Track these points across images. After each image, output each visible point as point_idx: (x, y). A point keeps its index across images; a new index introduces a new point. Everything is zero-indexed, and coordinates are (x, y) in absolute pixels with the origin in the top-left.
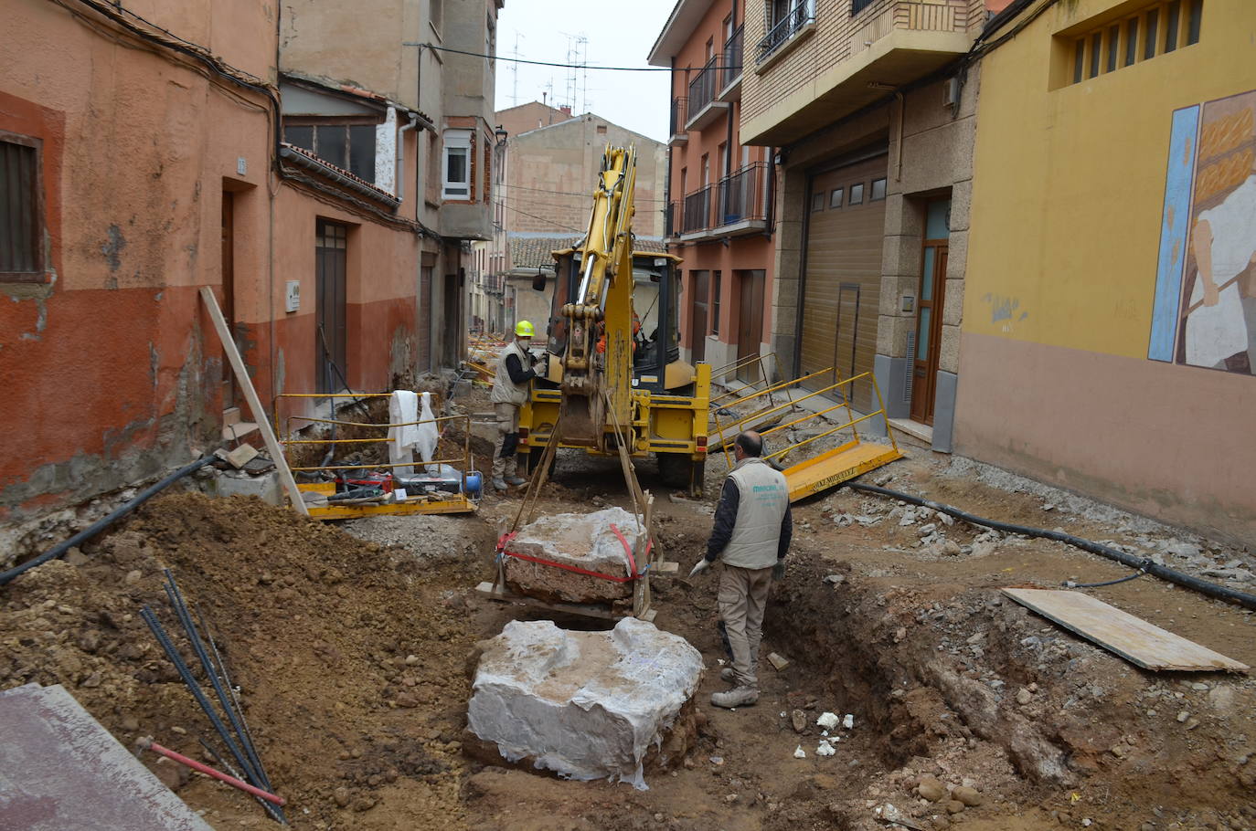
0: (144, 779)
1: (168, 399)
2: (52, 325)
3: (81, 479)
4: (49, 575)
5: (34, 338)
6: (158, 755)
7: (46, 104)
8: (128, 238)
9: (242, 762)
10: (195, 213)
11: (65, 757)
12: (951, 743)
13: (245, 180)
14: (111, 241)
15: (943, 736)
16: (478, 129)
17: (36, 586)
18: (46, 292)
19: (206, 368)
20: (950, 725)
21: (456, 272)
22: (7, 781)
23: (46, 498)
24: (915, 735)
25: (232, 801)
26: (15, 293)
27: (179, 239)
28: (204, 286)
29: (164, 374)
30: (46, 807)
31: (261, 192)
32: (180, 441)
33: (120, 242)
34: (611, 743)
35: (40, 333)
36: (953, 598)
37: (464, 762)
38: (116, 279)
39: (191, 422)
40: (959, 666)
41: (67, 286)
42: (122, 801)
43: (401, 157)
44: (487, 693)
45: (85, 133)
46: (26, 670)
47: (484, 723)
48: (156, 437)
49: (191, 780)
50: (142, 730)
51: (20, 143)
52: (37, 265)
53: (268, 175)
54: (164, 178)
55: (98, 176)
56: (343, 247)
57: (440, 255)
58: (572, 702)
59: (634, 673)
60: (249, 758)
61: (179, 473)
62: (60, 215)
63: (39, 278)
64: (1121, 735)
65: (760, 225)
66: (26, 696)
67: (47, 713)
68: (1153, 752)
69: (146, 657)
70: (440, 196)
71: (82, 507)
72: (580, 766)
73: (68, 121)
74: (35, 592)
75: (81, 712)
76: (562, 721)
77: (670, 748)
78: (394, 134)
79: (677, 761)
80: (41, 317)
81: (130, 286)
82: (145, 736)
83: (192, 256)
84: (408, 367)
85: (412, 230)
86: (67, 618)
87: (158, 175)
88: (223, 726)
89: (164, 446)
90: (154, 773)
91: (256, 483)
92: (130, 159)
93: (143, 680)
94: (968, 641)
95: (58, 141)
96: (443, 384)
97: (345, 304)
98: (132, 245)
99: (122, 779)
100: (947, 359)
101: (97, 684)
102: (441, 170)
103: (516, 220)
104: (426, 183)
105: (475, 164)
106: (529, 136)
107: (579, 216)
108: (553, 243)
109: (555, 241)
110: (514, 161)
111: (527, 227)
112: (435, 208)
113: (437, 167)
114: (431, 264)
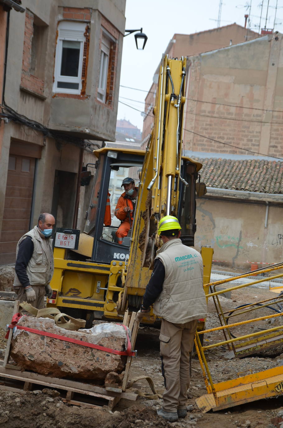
16: (92, 22)
21: (76, 170)
57: (46, 147)
70: (51, 88)
102: (53, 63)
103: (193, 140)
104: (23, 70)
105: (88, 58)
106: (212, 55)
107: (258, 139)
108: (227, 164)
109: (230, 162)
110: (196, 80)
111: (203, 147)
112: (40, 98)
113: (47, 57)
114: (35, 155)
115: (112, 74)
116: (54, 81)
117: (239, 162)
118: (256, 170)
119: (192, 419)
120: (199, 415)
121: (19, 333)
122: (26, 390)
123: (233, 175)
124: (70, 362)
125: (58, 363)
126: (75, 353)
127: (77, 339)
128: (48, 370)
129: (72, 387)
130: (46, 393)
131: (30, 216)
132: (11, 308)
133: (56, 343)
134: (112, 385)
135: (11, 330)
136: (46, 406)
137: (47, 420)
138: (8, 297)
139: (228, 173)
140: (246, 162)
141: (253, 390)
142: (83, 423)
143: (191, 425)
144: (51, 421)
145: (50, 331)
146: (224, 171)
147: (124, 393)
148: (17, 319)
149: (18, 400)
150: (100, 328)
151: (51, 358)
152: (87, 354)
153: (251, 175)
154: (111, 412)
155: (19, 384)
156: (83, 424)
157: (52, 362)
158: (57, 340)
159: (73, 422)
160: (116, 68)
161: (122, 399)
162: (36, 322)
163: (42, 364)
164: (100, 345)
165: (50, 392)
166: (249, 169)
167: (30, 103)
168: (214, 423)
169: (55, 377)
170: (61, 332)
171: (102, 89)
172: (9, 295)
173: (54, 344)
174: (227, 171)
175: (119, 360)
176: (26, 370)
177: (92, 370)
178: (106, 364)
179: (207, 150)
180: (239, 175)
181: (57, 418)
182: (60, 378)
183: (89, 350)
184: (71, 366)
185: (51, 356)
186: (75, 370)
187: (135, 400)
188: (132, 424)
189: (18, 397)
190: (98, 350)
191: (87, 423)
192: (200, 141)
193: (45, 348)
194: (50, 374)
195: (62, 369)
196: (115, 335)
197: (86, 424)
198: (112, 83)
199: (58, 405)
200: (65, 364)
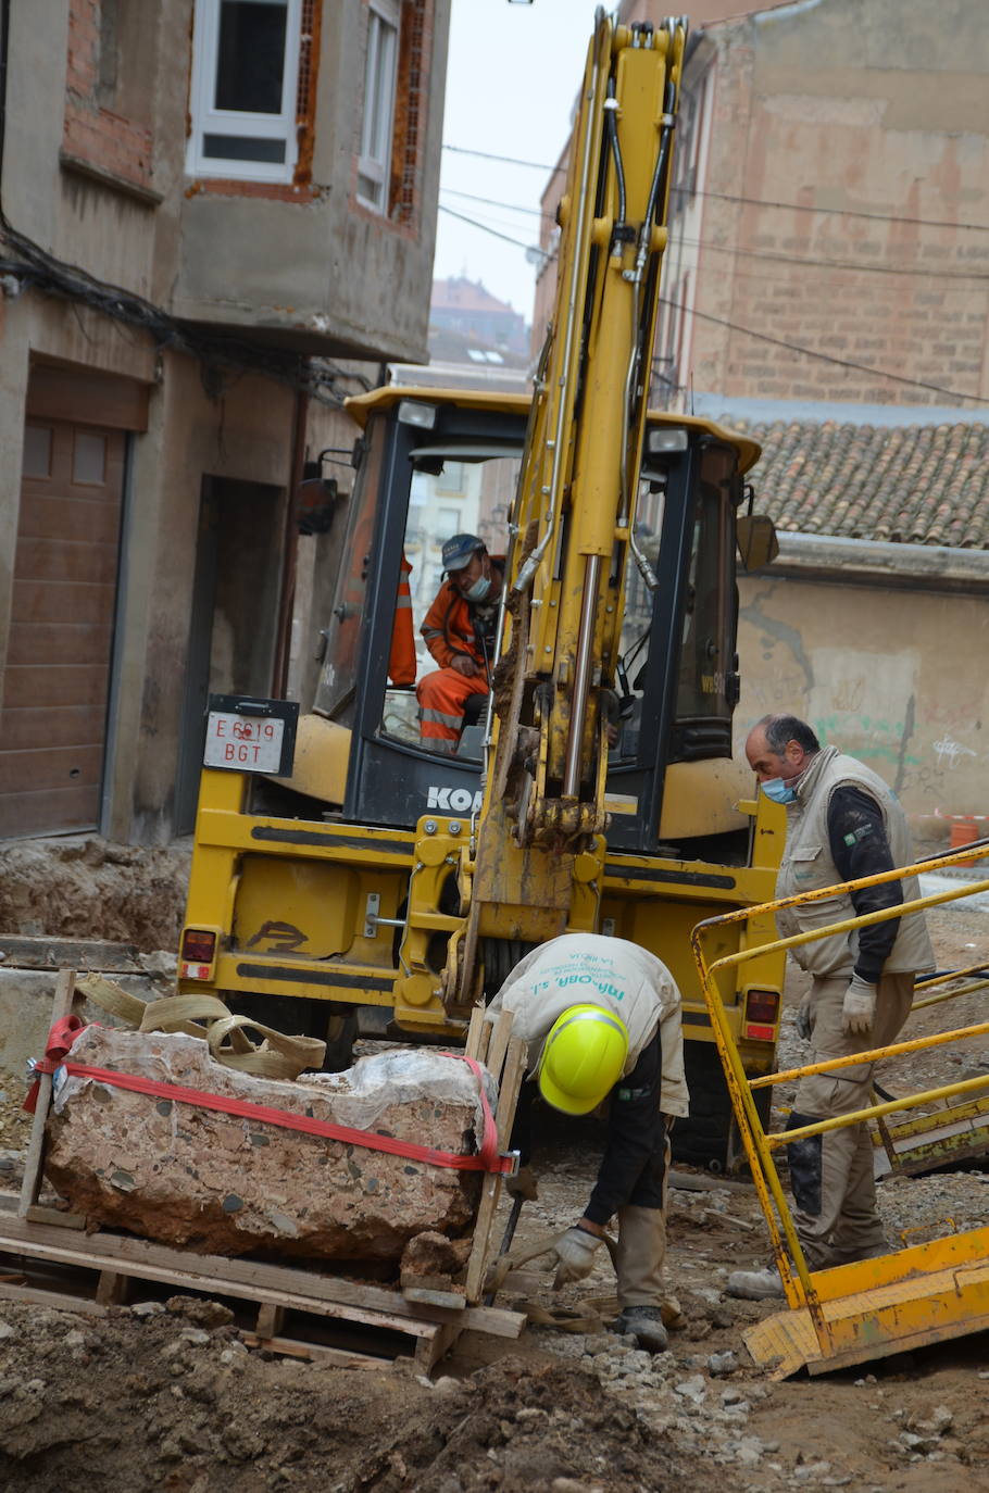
70: (178, 160)
102: (184, 60)
103: (727, 351)
104: (70, 90)
105: (318, 40)
106: (799, 20)
107: (973, 343)
108: (859, 443)
109: (870, 434)
110: (735, 117)
111: (766, 379)
112: (139, 201)
113: (161, 40)
114: (122, 419)
115: (414, 100)
116: (189, 133)
117: (905, 434)
118: (969, 463)
119: (728, 1403)
120: (757, 1389)
121: (75, 1091)
122: (105, 1303)
123: (879, 485)
124: (266, 1195)
125: (222, 1201)
126: (285, 1165)
127: (293, 1111)
128: (188, 1229)
129: (277, 1289)
130: (179, 1314)
131: (108, 652)
132: (43, 999)
133: (217, 1127)
134: (428, 1279)
135: (44, 1079)
136: (181, 1361)
137: (188, 1412)
138: (30, 958)
139: (860, 477)
140: (928, 434)
141: (959, 1295)
142: (320, 1420)
143: (728, 1425)
144: (201, 1417)
145: (191, 1080)
146: (846, 470)
147: (475, 1310)
148: (68, 1039)
149: (75, 1338)
150: (380, 1068)
151: (196, 1184)
152: (332, 1165)
153: (949, 483)
154: (424, 1381)
155: (79, 1280)
156: (320, 1426)
157: (203, 1198)
158: (219, 1117)
159: (283, 1417)
160: (429, 78)
161: (466, 1333)
162: (136, 1049)
163: (164, 1206)
164: (379, 1132)
165: (194, 1307)
166: (941, 460)
167: (102, 216)
168: (814, 1417)
169: (212, 1253)
170: (233, 1084)
171: (376, 162)
172: (36, 949)
173: (208, 1131)
174: (857, 468)
175: (453, 1187)
176: (105, 1229)
177: (351, 1225)
178: (404, 1204)
179: (781, 391)
180: (905, 485)
181: (225, 1404)
182: (231, 1257)
183: (338, 1150)
184: (272, 1211)
185: (196, 1176)
186: (288, 1226)
187: (515, 1334)
188: (504, 1424)
189: (76, 1326)
190: (373, 1150)
191: (337, 1422)
192: (754, 355)
193: (174, 1144)
194: (194, 1243)
195: (240, 1224)
196: (435, 1094)
197: (333, 1426)
198: (412, 138)
199: (227, 1355)
200: (251, 1205)
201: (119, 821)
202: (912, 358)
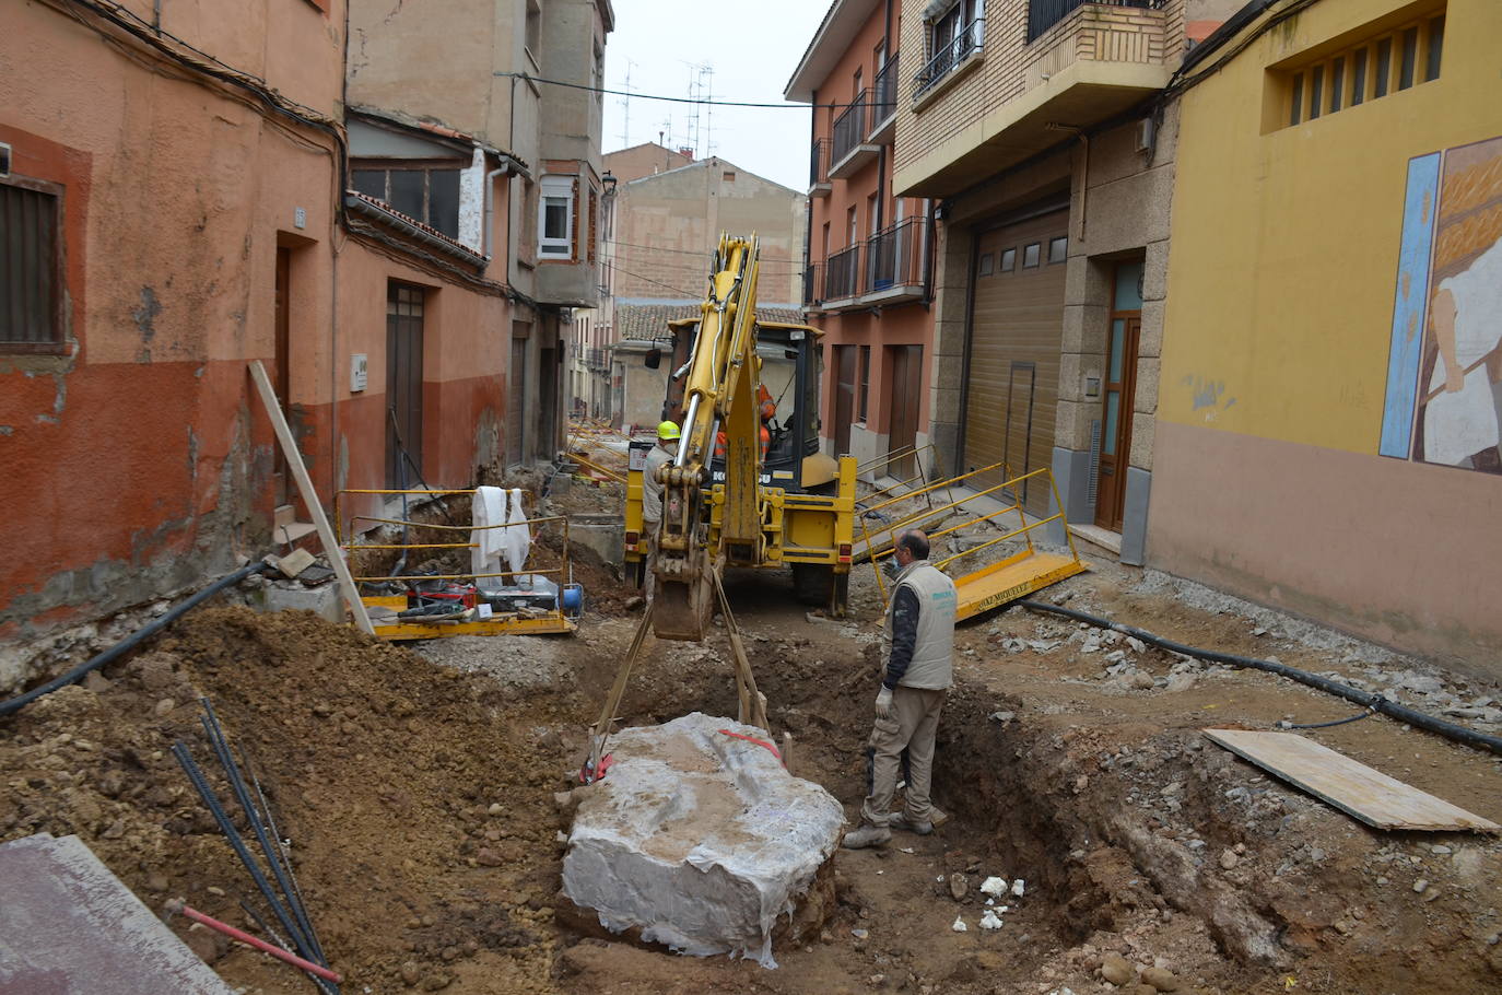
0: (174, 950)
1: (209, 494)
2: (73, 405)
3: (104, 589)
4: (64, 704)
5: (51, 421)
6: (191, 921)
7: (70, 144)
8: (163, 302)
9: (291, 930)
10: (244, 274)
11: (80, 923)
12: (1142, 915)
13: (303, 234)
14: (144, 305)
15: (1131, 906)
16: (581, 175)
17: (48, 716)
18: (66, 365)
19: (255, 457)
20: (1140, 894)
21: (554, 345)
22: (11, 950)
23: (63, 611)
24: (1098, 904)
25: (278, 977)
26: (29, 367)
27: (225, 304)
28: (254, 360)
29: (204, 465)
30: (56, 982)
31: (323, 249)
32: (223, 545)
33: (154, 308)
34: (733, 912)
35: (60, 415)
36: (1145, 741)
37: (557, 933)
38: (149, 351)
39: (236, 523)
40: (1152, 822)
41: (90, 360)
42: (147, 976)
43: (490, 208)
44: (585, 850)
45: (115, 178)
46: (35, 818)
47: (582, 886)
48: (195, 539)
49: (230, 951)
50: (171, 890)
51: (38, 189)
52: (56, 335)
53: (330, 228)
54: (207, 231)
55: (129, 228)
56: (420, 315)
57: (535, 324)
58: (687, 862)
59: (762, 828)
60: (300, 925)
61: (222, 582)
62: (83, 274)
63: (58, 349)
64: (1345, 908)
65: (917, 291)
66: (33, 849)
67: (60, 869)
68: (1385, 928)
69: (179, 803)
70: (536, 254)
71: (104, 622)
72: (697, 938)
73: (94, 164)
74: (48, 723)
75: (100, 868)
76: (674, 885)
77: (804, 919)
78: (482, 180)
79: (812, 932)
80: (59, 397)
81: (165, 360)
82: (176, 898)
83: (239, 325)
84: (495, 459)
85: (502, 295)
86: (85, 756)
87: (201, 228)
88: (269, 886)
89: (204, 550)
90: (186, 942)
91: (314, 595)
92: (169, 209)
93: (174, 830)
94: (1163, 792)
95: (83, 187)
96: (537, 478)
97: (420, 383)
98: (168, 311)
99: (147, 950)
100: (1139, 452)
101: (119, 835)
102: (537, 224)
103: (626, 284)
104: (519, 240)
105: (578, 217)
106: (642, 183)
107: (701, 280)
109: (672, 308)
110: (625, 213)
111: (639, 292)
112: (531, 269)
113: (533, 219)
114: (527, 335)
115: (594, 229)
116: (539, 246)
117: (683, 308)
167: (524, 275)
171: (588, 248)
179: (644, 296)
192: (634, 284)
201: (527, 460)
202: (683, 285)
